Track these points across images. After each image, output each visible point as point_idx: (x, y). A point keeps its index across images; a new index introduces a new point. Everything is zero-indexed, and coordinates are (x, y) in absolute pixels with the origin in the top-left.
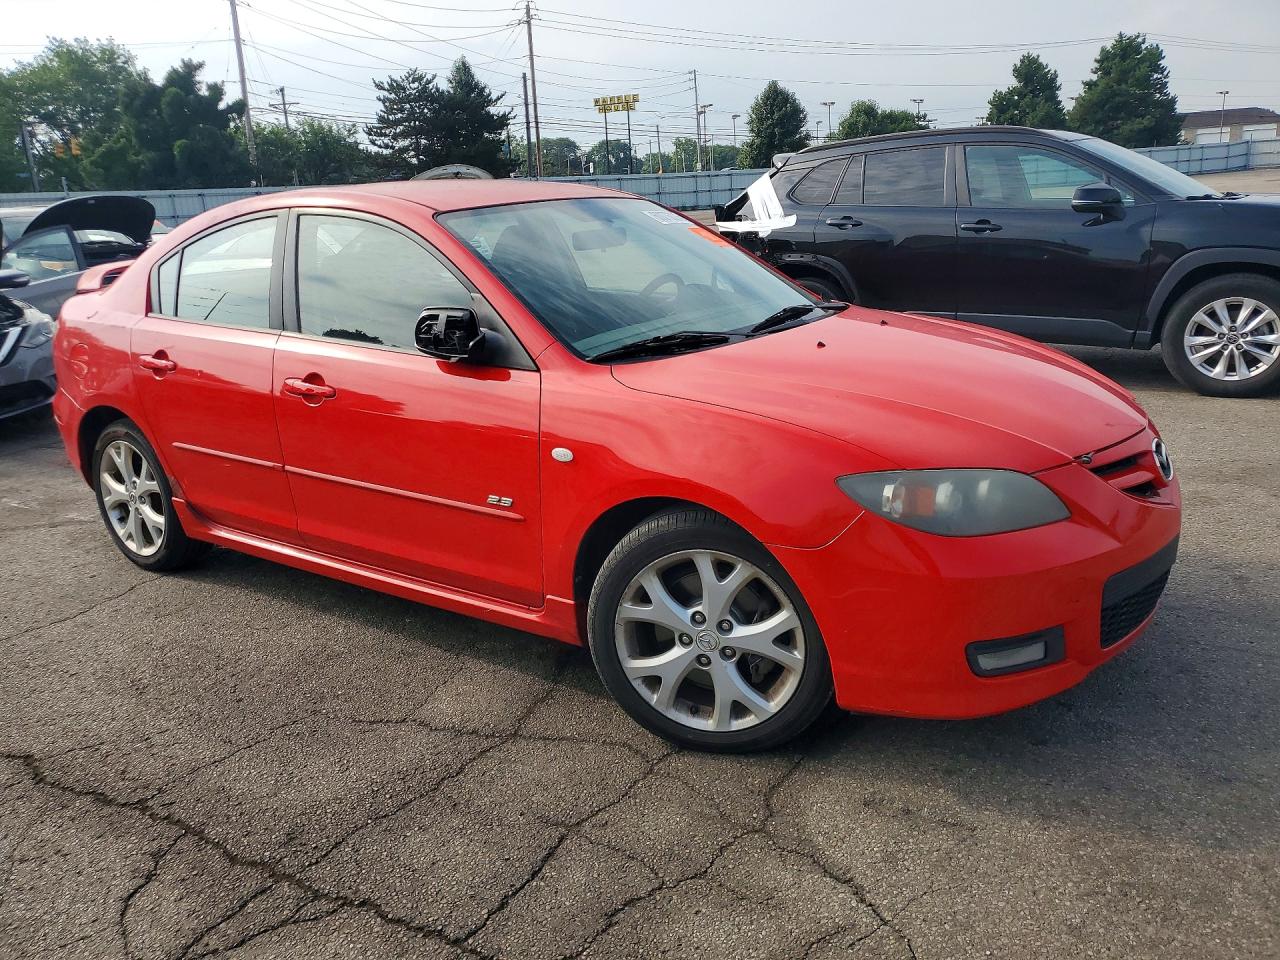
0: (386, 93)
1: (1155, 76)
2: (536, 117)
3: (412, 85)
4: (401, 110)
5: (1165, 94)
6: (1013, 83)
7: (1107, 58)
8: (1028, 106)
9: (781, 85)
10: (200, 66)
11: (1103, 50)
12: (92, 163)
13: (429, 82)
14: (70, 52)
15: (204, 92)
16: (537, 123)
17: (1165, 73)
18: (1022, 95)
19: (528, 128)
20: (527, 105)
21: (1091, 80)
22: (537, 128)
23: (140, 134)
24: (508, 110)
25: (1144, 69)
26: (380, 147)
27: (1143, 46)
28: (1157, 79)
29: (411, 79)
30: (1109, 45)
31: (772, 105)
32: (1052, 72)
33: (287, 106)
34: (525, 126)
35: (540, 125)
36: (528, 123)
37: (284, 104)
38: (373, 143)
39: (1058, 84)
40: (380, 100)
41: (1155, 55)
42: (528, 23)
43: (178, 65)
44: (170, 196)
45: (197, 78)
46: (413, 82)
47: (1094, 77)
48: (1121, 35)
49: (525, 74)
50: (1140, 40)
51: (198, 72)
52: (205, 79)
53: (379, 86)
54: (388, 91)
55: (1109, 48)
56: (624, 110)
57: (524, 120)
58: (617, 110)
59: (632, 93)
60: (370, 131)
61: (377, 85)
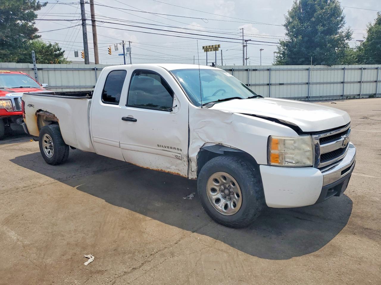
2: (93, 16)
16: (93, 21)
19: (84, 25)
22: (94, 26)
34: (81, 22)
35: (97, 23)
36: (84, 20)
56: (214, 51)
57: (81, 18)
58: (211, 51)
59: (218, 44)
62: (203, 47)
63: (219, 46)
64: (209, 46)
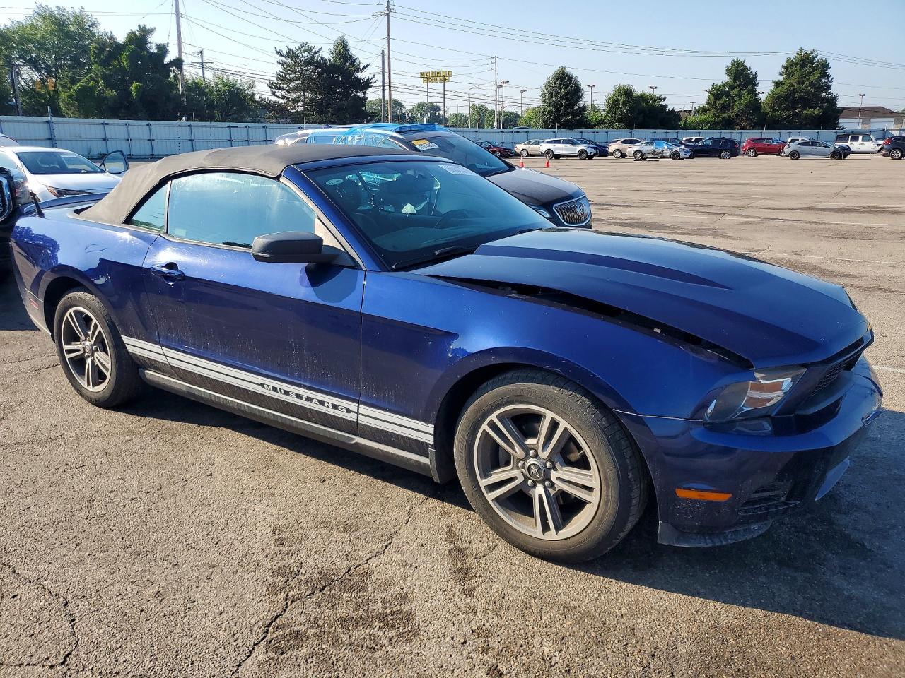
0: (283, 59)
1: (823, 80)
2: (390, 82)
3: (304, 54)
4: (295, 72)
5: (829, 94)
6: (726, 79)
7: (791, 65)
8: (736, 96)
9: (568, 70)
10: (152, 31)
11: (788, 59)
12: (69, 96)
13: (316, 53)
14: (51, 16)
15: (154, 50)
16: (390, 87)
17: (830, 79)
18: (732, 87)
19: (383, 90)
20: (383, 73)
21: (779, 81)
22: (390, 90)
23: (105, 77)
24: (371, 76)
25: (816, 75)
26: (278, 97)
27: (816, 59)
28: (825, 82)
29: (302, 49)
30: (792, 56)
31: (560, 85)
32: (754, 73)
33: (204, 64)
34: (381, 88)
35: (392, 89)
36: (383, 86)
37: (202, 62)
38: (274, 94)
39: (757, 81)
40: (279, 63)
41: (825, 66)
42: (388, 14)
43: (135, 29)
44: (126, 124)
45: (150, 40)
46: (304, 52)
47: (781, 78)
48: (801, 50)
49: (383, 51)
50: (814, 54)
51: (150, 35)
52: (154, 40)
53: (279, 53)
54: (285, 57)
55: (792, 59)
56: (441, 80)
57: (381, 84)
58: (436, 81)
59: (448, 70)
60: (271, 85)
61: (278, 53)
62: (422, 74)
63: (450, 74)
64: (432, 73)
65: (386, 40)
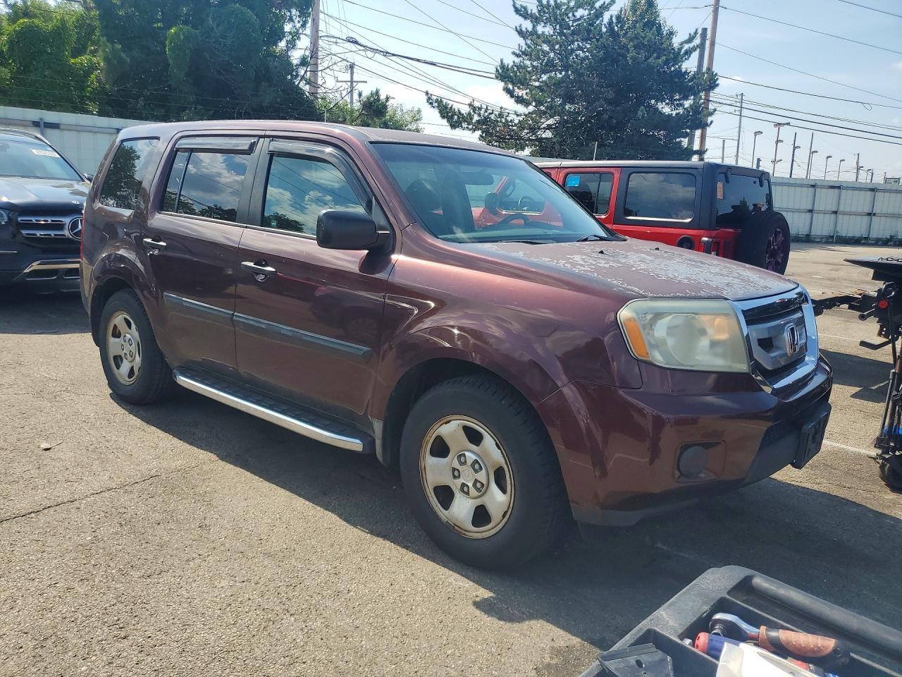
0: (527, 25)
26: (520, 100)
33: (355, 84)
37: (352, 82)
38: (511, 93)
40: (521, 33)
49: (705, 30)
53: (522, 12)
60: (504, 74)
61: (517, 11)
65: (711, 9)
